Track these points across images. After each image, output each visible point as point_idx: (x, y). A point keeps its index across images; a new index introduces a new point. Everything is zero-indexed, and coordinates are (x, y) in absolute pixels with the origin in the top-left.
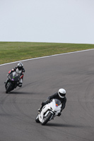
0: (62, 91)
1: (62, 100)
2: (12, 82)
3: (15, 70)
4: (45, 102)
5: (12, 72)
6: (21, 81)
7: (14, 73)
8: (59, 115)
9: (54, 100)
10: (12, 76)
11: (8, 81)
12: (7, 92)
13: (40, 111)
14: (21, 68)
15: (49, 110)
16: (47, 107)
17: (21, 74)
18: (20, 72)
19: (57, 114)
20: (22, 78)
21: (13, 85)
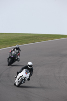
0: (30, 63)
1: (30, 70)
2: (12, 58)
3: (14, 50)
4: (19, 71)
5: (12, 51)
6: (19, 57)
7: (13, 52)
8: (29, 79)
9: (24, 70)
10: (12, 54)
11: (9, 58)
12: (9, 65)
13: (16, 78)
14: (18, 49)
15: (21, 77)
16: (20, 75)
17: (18, 52)
18: (18, 51)
19: (26, 79)
20: (19, 55)
21: (12, 60)
